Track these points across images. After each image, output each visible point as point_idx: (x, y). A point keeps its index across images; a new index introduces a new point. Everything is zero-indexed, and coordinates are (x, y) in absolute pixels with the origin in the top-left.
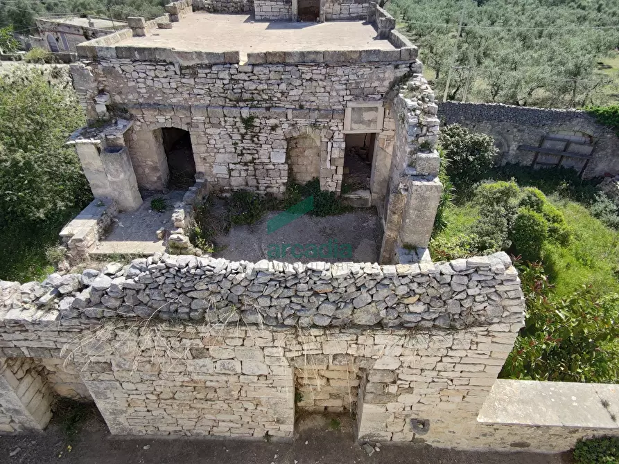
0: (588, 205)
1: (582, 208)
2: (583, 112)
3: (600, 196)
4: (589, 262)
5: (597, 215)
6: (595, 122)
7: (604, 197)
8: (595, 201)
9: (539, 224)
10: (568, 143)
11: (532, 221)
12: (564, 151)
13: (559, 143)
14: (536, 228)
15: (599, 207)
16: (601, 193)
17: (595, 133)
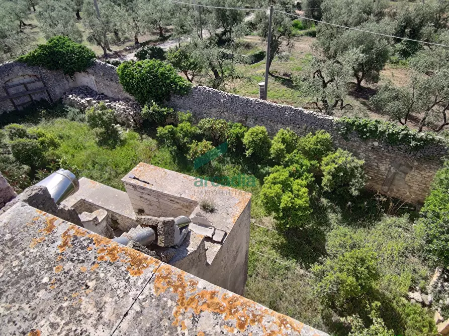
0: (66, 117)
1: (64, 120)
2: (14, 62)
3: (67, 108)
4: (82, 147)
5: (73, 119)
6: (28, 66)
7: (70, 108)
8: (67, 112)
9: (28, 145)
10: (25, 84)
11: (21, 145)
12: (27, 91)
13: (19, 87)
14: (28, 148)
15: (70, 115)
16: (66, 106)
17: (34, 72)
